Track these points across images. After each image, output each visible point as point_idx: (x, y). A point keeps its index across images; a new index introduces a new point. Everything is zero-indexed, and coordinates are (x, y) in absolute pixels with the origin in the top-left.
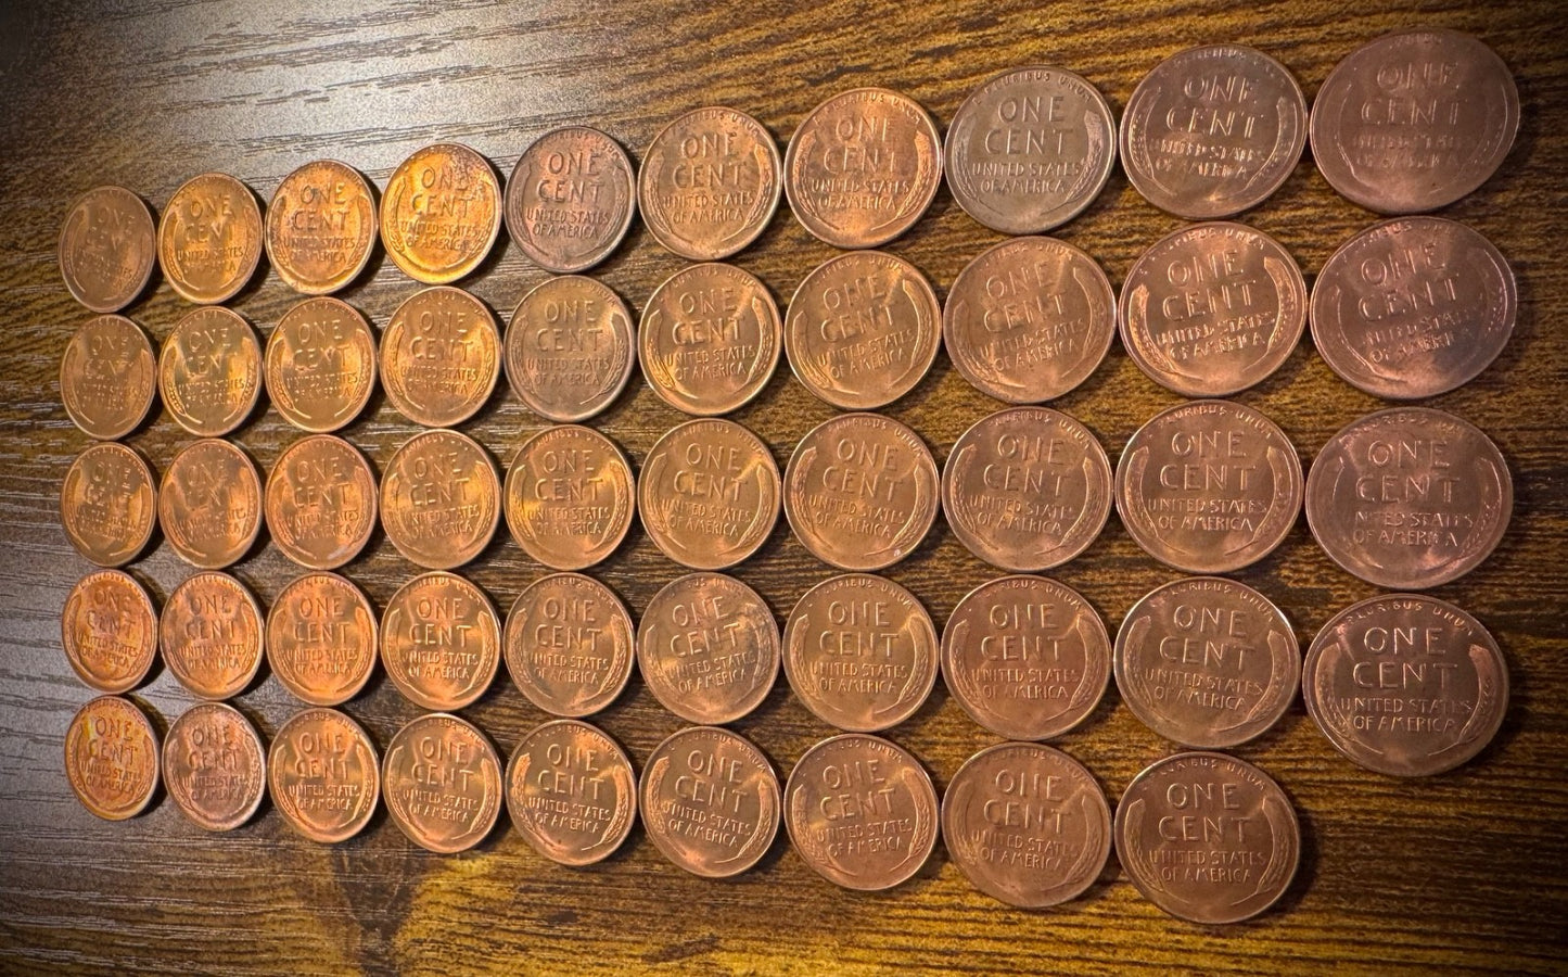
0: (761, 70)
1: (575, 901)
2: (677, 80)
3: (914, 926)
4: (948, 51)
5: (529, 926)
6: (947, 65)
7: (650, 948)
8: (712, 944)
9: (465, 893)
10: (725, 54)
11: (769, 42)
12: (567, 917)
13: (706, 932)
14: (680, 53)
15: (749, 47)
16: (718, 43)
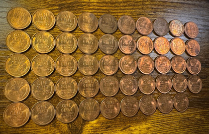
0: (131, 12)
1: (110, 124)
2: (121, 11)
3: (154, 118)
4: (152, 15)
5: (103, 130)
6: (152, 16)
7: (121, 129)
8: (130, 126)
9: (92, 127)
10: (127, 9)
11: (132, 9)
12: (109, 127)
13: (129, 125)
14: (122, 8)
15: (130, 9)
16: (126, 8)
